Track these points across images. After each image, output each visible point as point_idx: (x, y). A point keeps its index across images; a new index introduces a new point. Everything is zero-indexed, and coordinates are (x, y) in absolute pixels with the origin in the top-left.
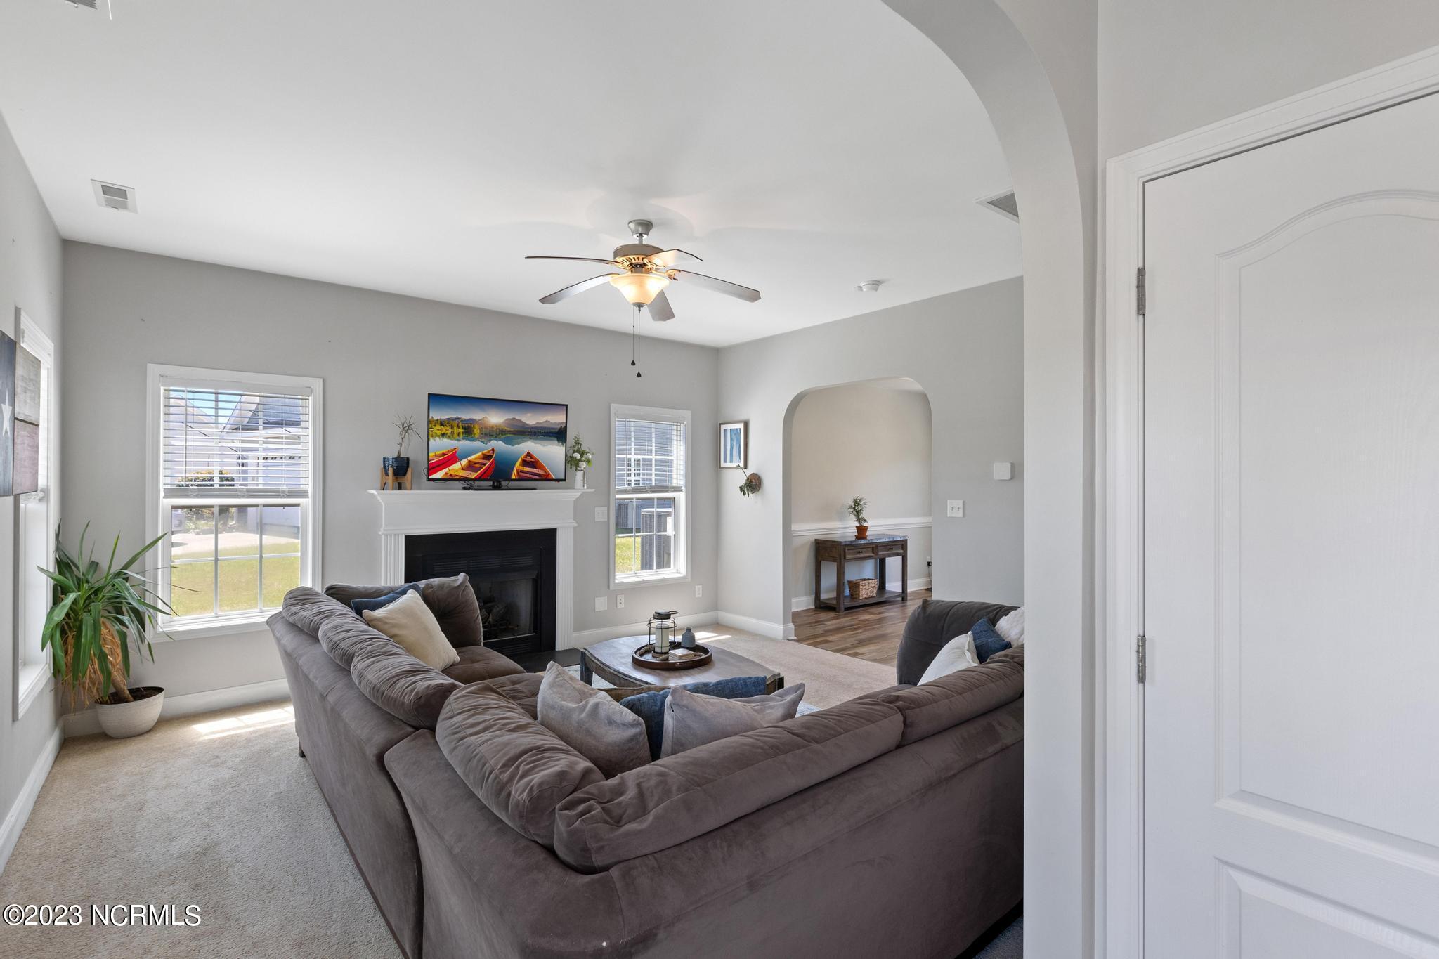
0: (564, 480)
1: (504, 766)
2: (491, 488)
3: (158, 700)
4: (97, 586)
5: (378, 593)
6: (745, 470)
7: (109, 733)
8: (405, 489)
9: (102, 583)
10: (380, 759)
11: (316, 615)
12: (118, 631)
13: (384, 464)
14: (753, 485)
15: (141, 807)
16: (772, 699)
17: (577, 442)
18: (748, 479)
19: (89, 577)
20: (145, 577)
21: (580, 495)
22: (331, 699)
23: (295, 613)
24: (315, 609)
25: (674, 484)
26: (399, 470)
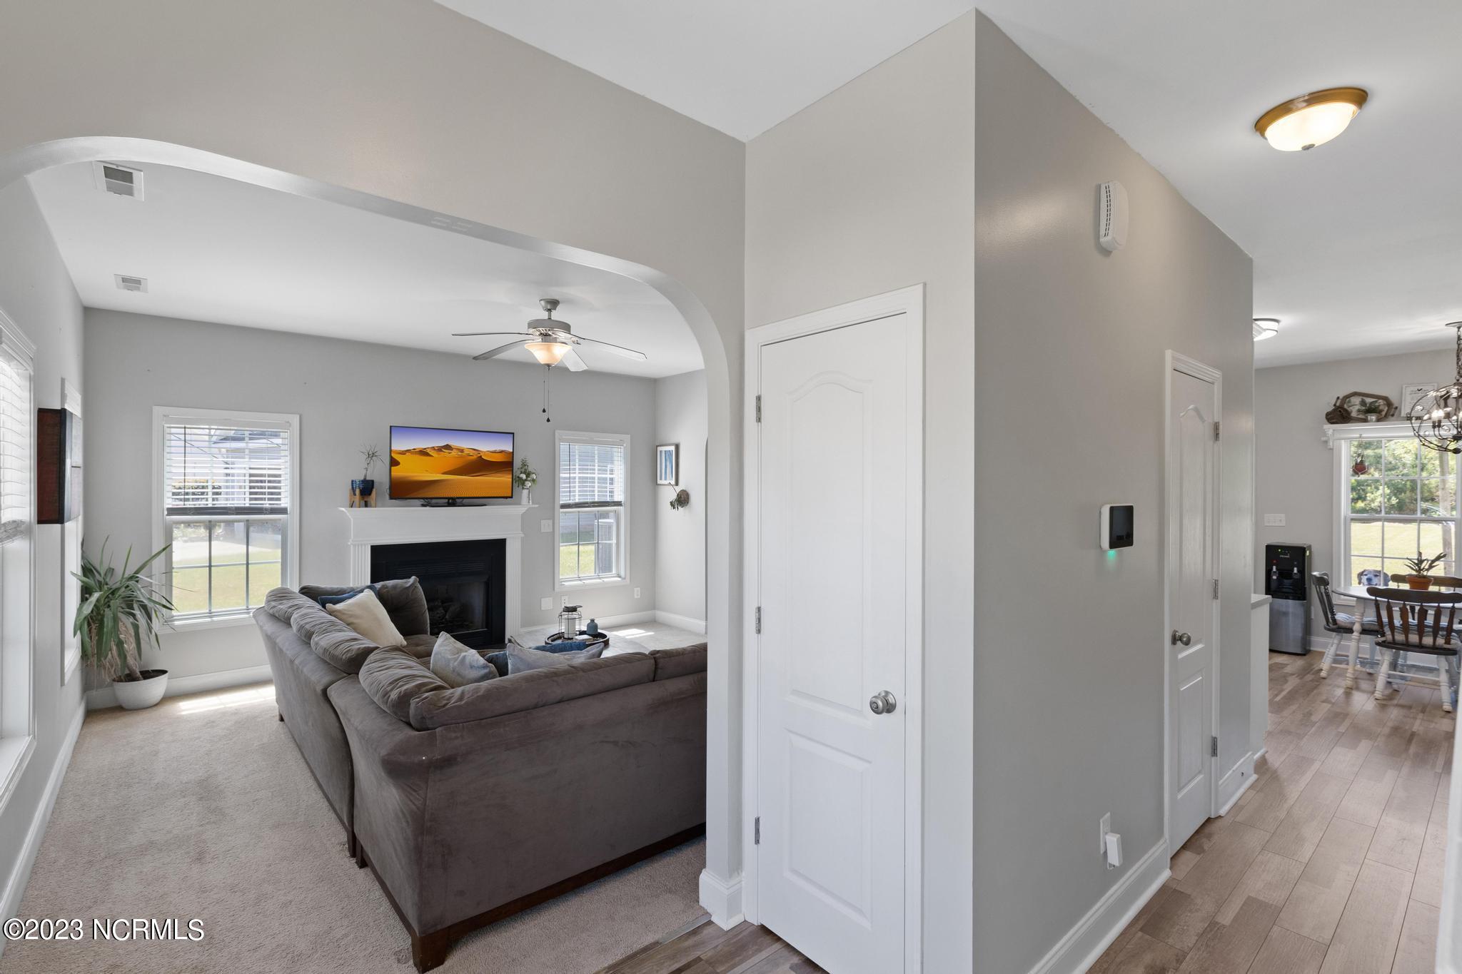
0: (511, 497)
1: (390, 683)
2: (446, 504)
3: (163, 678)
4: (114, 587)
5: (341, 592)
6: (676, 487)
7: (124, 705)
8: (371, 506)
9: (118, 585)
10: (324, 692)
11: (290, 607)
12: (132, 623)
13: (352, 486)
14: (682, 500)
15: (156, 753)
16: (582, 653)
17: (524, 464)
18: (678, 495)
19: (107, 580)
20: (151, 579)
21: (527, 510)
22: (297, 662)
23: (274, 607)
24: (291, 603)
25: (616, 500)
26: (365, 491)
